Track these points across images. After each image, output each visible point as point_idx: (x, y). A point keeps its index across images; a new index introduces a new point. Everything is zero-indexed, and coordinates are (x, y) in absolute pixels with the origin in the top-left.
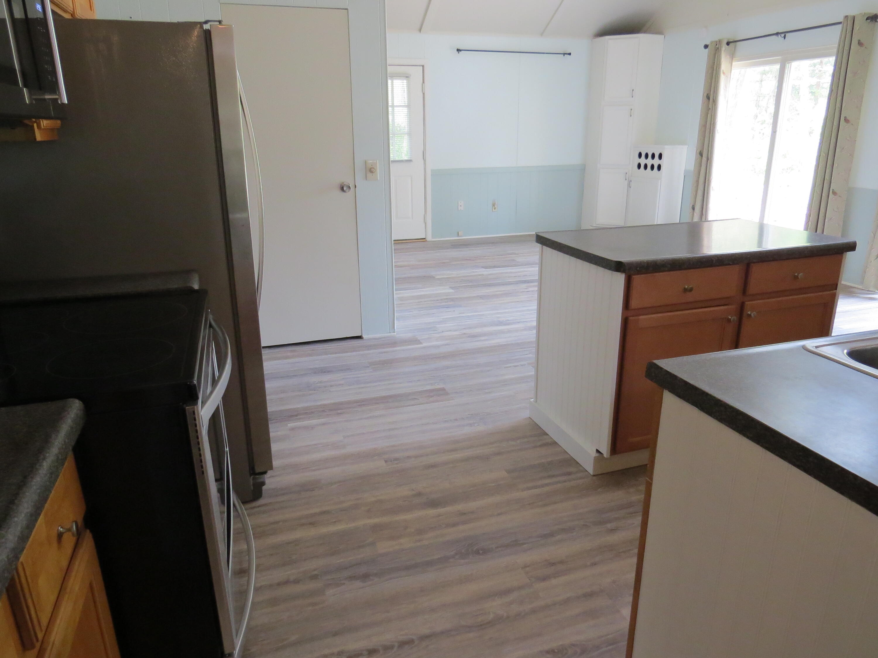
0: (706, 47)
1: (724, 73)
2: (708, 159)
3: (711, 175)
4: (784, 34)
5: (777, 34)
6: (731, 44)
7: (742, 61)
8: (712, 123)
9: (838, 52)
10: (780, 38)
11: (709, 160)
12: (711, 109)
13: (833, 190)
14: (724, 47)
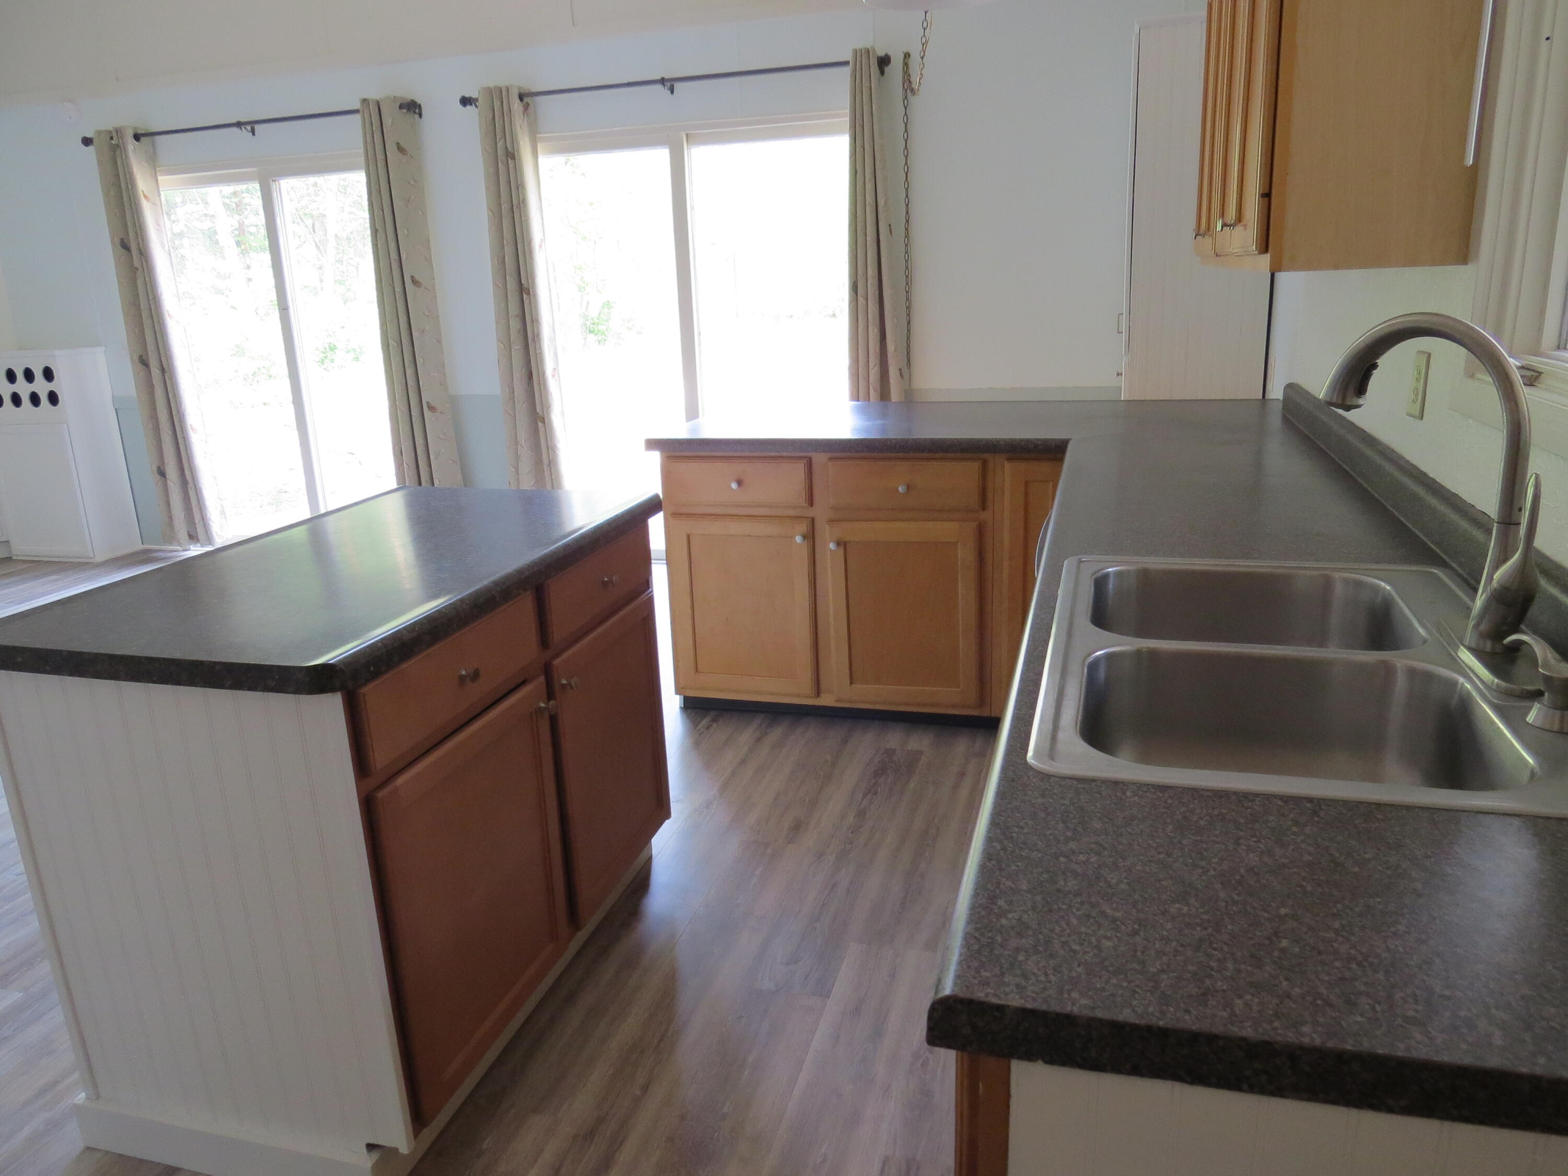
0: (87, 141)
1: (146, 197)
2: (163, 371)
3: (180, 403)
4: (251, 126)
5: (239, 124)
6: (142, 139)
7: (175, 174)
8: (151, 297)
9: (367, 160)
10: (244, 133)
11: (168, 372)
12: (140, 269)
13: (428, 403)
14: (131, 144)
